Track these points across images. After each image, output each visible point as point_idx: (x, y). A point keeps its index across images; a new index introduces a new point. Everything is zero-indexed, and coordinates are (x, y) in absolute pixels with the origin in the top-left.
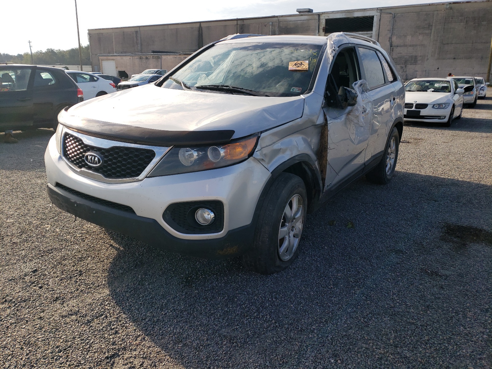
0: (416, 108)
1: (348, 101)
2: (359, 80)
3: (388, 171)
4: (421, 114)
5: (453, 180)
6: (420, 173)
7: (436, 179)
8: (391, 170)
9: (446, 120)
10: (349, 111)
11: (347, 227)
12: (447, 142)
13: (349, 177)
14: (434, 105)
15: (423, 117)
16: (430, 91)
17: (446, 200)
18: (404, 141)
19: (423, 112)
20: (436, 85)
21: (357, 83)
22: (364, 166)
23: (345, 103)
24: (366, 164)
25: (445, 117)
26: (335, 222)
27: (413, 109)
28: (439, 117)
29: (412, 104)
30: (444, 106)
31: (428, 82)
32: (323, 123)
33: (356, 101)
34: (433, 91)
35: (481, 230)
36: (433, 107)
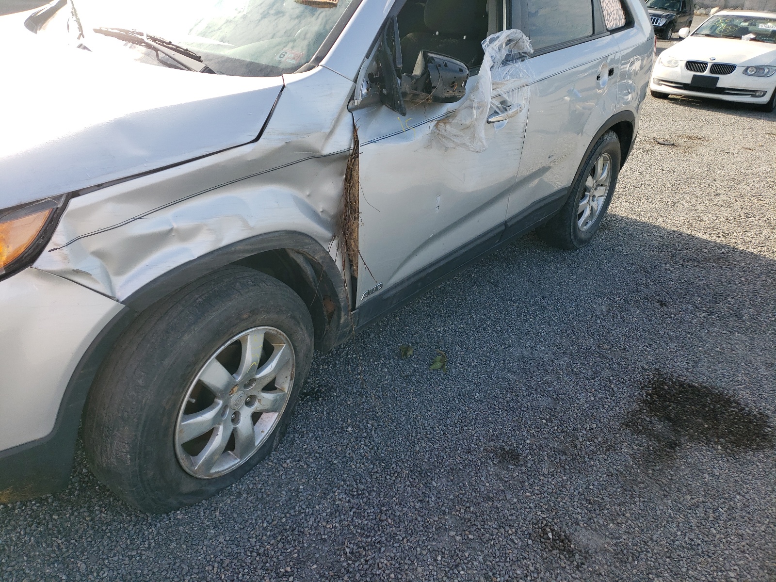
0: (711, 71)
1: (434, 91)
2: (507, 29)
3: (586, 223)
4: (720, 84)
5: (723, 247)
6: (662, 225)
7: (688, 241)
8: (594, 220)
9: (765, 99)
10: (448, 113)
11: (432, 367)
12: (751, 147)
13: (451, 258)
14: (748, 68)
15: (722, 91)
16: (747, 39)
17: (687, 302)
18: (666, 143)
19: (724, 81)
20: (762, 26)
21: (498, 37)
22: (503, 228)
23: (424, 94)
24: (509, 224)
25: (765, 93)
26: (410, 352)
27: (707, 73)
28: (752, 93)
29: (706, 64)
30: (766, 70)
31: (747, 19)
32: (349, 149)
33: (462, 90)
34: (752, 40)
35: (728, 402)
36: (745, 72)
